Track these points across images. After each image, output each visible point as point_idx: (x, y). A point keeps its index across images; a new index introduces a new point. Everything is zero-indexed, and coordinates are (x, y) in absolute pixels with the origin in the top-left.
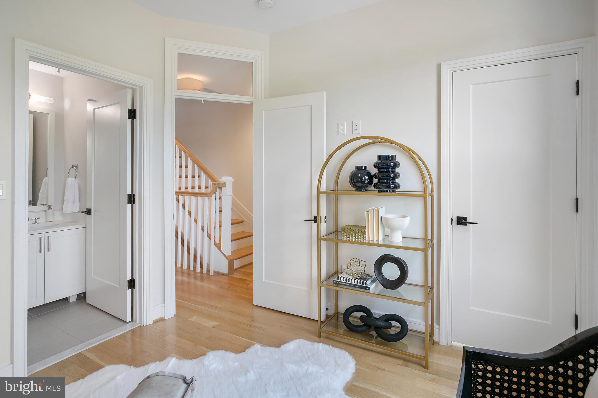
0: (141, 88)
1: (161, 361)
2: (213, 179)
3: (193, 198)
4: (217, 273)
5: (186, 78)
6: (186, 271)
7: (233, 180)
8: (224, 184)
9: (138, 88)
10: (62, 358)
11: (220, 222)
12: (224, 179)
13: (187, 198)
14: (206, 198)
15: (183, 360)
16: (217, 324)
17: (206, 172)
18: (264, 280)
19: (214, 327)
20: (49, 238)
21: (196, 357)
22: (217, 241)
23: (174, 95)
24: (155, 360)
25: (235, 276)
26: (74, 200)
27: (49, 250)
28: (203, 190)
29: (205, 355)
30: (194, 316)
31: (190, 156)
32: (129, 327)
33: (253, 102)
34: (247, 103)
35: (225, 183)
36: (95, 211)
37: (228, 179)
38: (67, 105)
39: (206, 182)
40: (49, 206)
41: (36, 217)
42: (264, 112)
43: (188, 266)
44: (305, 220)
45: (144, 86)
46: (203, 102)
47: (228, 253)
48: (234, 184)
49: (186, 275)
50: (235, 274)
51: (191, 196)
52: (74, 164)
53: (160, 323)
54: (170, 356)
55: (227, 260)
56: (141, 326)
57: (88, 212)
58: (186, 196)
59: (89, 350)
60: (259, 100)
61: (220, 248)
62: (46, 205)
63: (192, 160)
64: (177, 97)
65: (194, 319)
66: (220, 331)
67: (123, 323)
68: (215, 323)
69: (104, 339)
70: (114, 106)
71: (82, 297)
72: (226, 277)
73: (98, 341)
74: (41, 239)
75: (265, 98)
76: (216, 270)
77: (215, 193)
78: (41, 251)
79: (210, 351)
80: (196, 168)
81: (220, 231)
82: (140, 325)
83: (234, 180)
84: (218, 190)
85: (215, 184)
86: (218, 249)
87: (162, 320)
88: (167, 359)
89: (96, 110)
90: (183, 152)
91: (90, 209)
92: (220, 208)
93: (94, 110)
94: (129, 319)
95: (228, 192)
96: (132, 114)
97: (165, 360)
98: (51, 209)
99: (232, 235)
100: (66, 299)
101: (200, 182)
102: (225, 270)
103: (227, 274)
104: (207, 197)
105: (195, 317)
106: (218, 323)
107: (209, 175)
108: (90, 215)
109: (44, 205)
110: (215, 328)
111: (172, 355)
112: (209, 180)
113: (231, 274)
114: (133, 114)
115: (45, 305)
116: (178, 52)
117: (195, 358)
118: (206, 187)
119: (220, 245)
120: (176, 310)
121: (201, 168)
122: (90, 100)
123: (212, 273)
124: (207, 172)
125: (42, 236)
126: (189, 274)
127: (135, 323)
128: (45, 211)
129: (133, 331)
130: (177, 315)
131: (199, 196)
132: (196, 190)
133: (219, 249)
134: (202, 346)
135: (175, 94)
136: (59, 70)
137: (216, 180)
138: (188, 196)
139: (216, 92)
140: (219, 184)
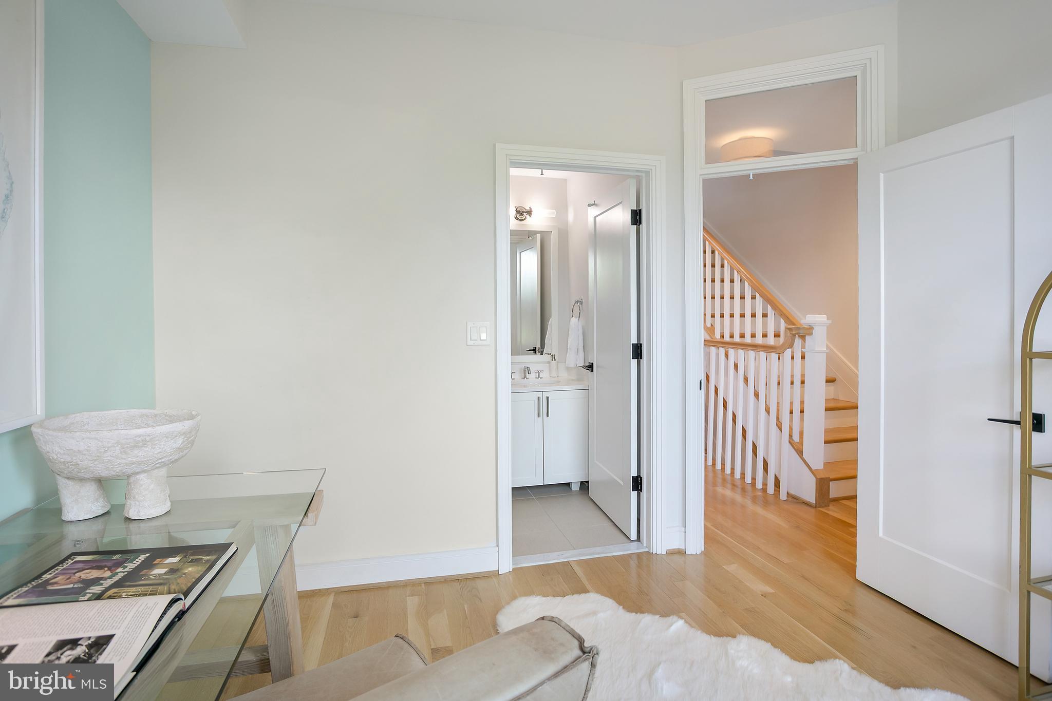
0: (647, 173)
1: (662, 616)
2: (788, 320)
3: (752, 354)
4: (794, 499)
5: (740, 139)
6: (739, 483)
7: (830, 322)
8: (810, 330)
9: (644, 175)
10: (548, 561)
11: (802, 402)
12: (809, 319)
13: (741, 352)
14: (774, 356)
15: (695, 629)
16: (771, 591)
17: (775, 307)
18: (881, 534)
19: (764, 595)
20: (547, 398)
21: (718, 634)
22: (796, 438)
23: (700, 175)
24: (653, 612)
25: (830, 513)
26: (578, 349)
27: (548, 415)
28: (771, 341)
29: (734, 637)
30: (734, 563)
31: (747, 277)
32: (633, 548)
33: (857, 158)
34: (846, 162)
35: (811, 328)
36: (597, 367)
37: (818, 320)
38: (571, 217)
39: (777, 324)
40: (553, 355)
41: (539, 370)
42: (882, 175)
43: (743, 474)
44: (989, 419)
45: (652, 169)
46: (751, 178)
47: (818, 464)
48: (830, 329)
49: (739, 490)
50: (831, 507)
51: (748, 350)
52: (578, 299)
53: (677, 558)
54: (677, 616)
55: (815, 479)
56: (648, 552)
57: (590, 367)
58: (739, 350)
59: (578, 562)
60: (872, 151)
61: (800, 452)
62: (550, 354)
63: (752, 287)
64: (707, 177)
65: (733, 568)
66: (774, 606)
67: (627, 540)
68: (769, 589)
69: (599, 554)
70: (618, 206)
71: (584, 486)
72: (813, 510)
73: (591, 554)
74: (539, 398)
75: (886, 145)
76: (792, 492)
77: (791, 346)
78: (539, 416)
79: (744, 634)
80: (759, 300)
81: (802, 419)
82: (647, 550)
83: (832, 321)
84: (798, 342)
85: (790, 329)
86: (796, 454)
87: (681, 553)
88: (671, 617)
89: (597, 218)
90: (735, 272)
91: (592, 363)
92: (803, 376)
93: (595, 218)
94: (634, 536)
95: (818, 344)
96: (636, 217)
97: (667, 618)
98: (555, 360)
99: (826, 431)
100: (568, 485)
101: (765, 325)
102: (810, 495)
103: (814, 505)
104: (776, 352)
105: (736, 565)
106: (774, 592)
107: (781, 313)
108: (592, 371)
109: (548, 354)
110: (765, 597)
111: (683, 614)
112: (782, 321)
113: (820, 507)
114: (638, 217)
115: (544, 485)
116: (706, 99)
117: (716, 636)
118: (777, 335)
119: (801, 446)
120: (705, 544)
121: (768, 300)
122: (590, 205)
123: (783, 496)
124: (777, 307)
125: (540, 395)
126: (744, 490)
127: (641, 544)
128: (549, 362)
129: (639, 555)
130: (705, 553)
131: (762, 351)
132: (759, 340)
133: (799, 455)
134: (734, 620)
135: (701, 173)
136: (542, 172)
137: (794, 322)
138: (743, 349)
139: (793, 153)
140: (798, 329)
